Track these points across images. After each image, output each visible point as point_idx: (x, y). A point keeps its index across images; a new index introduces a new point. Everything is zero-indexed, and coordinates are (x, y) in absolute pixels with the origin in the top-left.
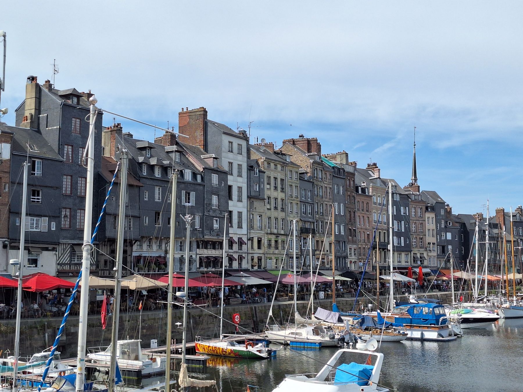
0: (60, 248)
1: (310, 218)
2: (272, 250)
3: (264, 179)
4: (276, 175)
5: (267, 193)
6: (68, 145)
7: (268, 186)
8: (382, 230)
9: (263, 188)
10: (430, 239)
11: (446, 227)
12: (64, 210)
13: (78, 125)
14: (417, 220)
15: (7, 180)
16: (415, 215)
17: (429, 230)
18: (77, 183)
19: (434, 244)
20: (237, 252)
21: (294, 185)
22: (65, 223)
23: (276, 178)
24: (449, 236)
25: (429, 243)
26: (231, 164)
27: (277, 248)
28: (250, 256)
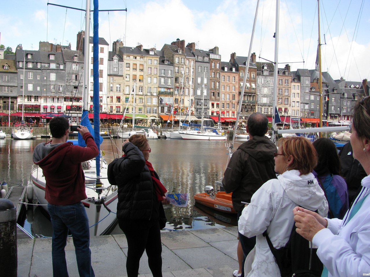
1: (169, 85)
2: (130, 103)
3: (123, 65)
4: (135, 62)
5: (126, 72)
7: (128, 69)
9: (122, 70)
10: (295, 99)
11: (310, 92)
14: (283, 87)
16: (282, 84)
17: (294, 93)
19: (298, 102)
21: (153, 67)
23: (135, 64)
24: (312, 98)
25: (294, 102)
26: (93, 58)
28: (109, 106)
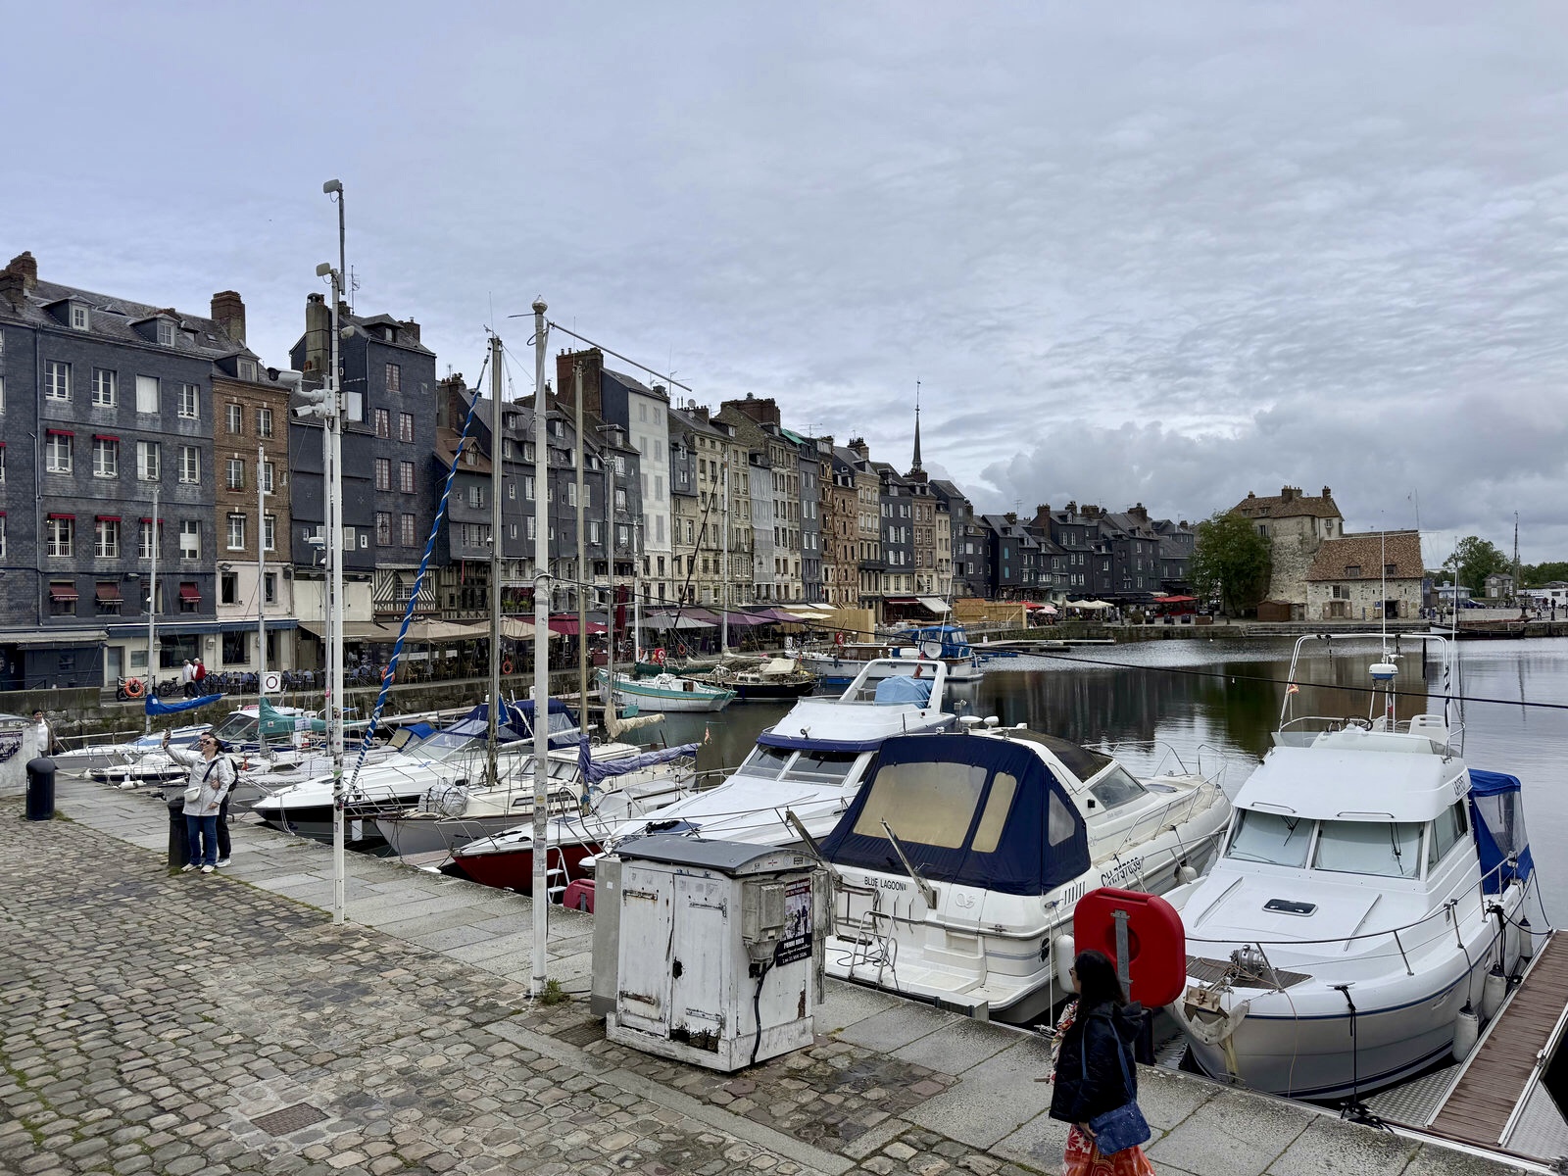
0: (377, 578)
2: (711, 575)
3: (694, 463)
4: (713, 459)
5: (700, 486)
6: (381, 409)
7: (702, 476)
8: (873, 541)
9: (695, 480)
10: (943, 553)
11: (965, 535)
12: (380, 516)
13: (396, 376)
14: (923, 526)
15: (285, 466)
16: (921, 517)
17: (940, 540)
18: (399, 471)
19: (947, 561)
20: (656, 579)
21: (741, 473)
22: (383, 536)
23: (713, 463)
24: (970, 549)
25: (941, 560)
26: (644, 440)
27: (717, 572)
28: (676, 584)
